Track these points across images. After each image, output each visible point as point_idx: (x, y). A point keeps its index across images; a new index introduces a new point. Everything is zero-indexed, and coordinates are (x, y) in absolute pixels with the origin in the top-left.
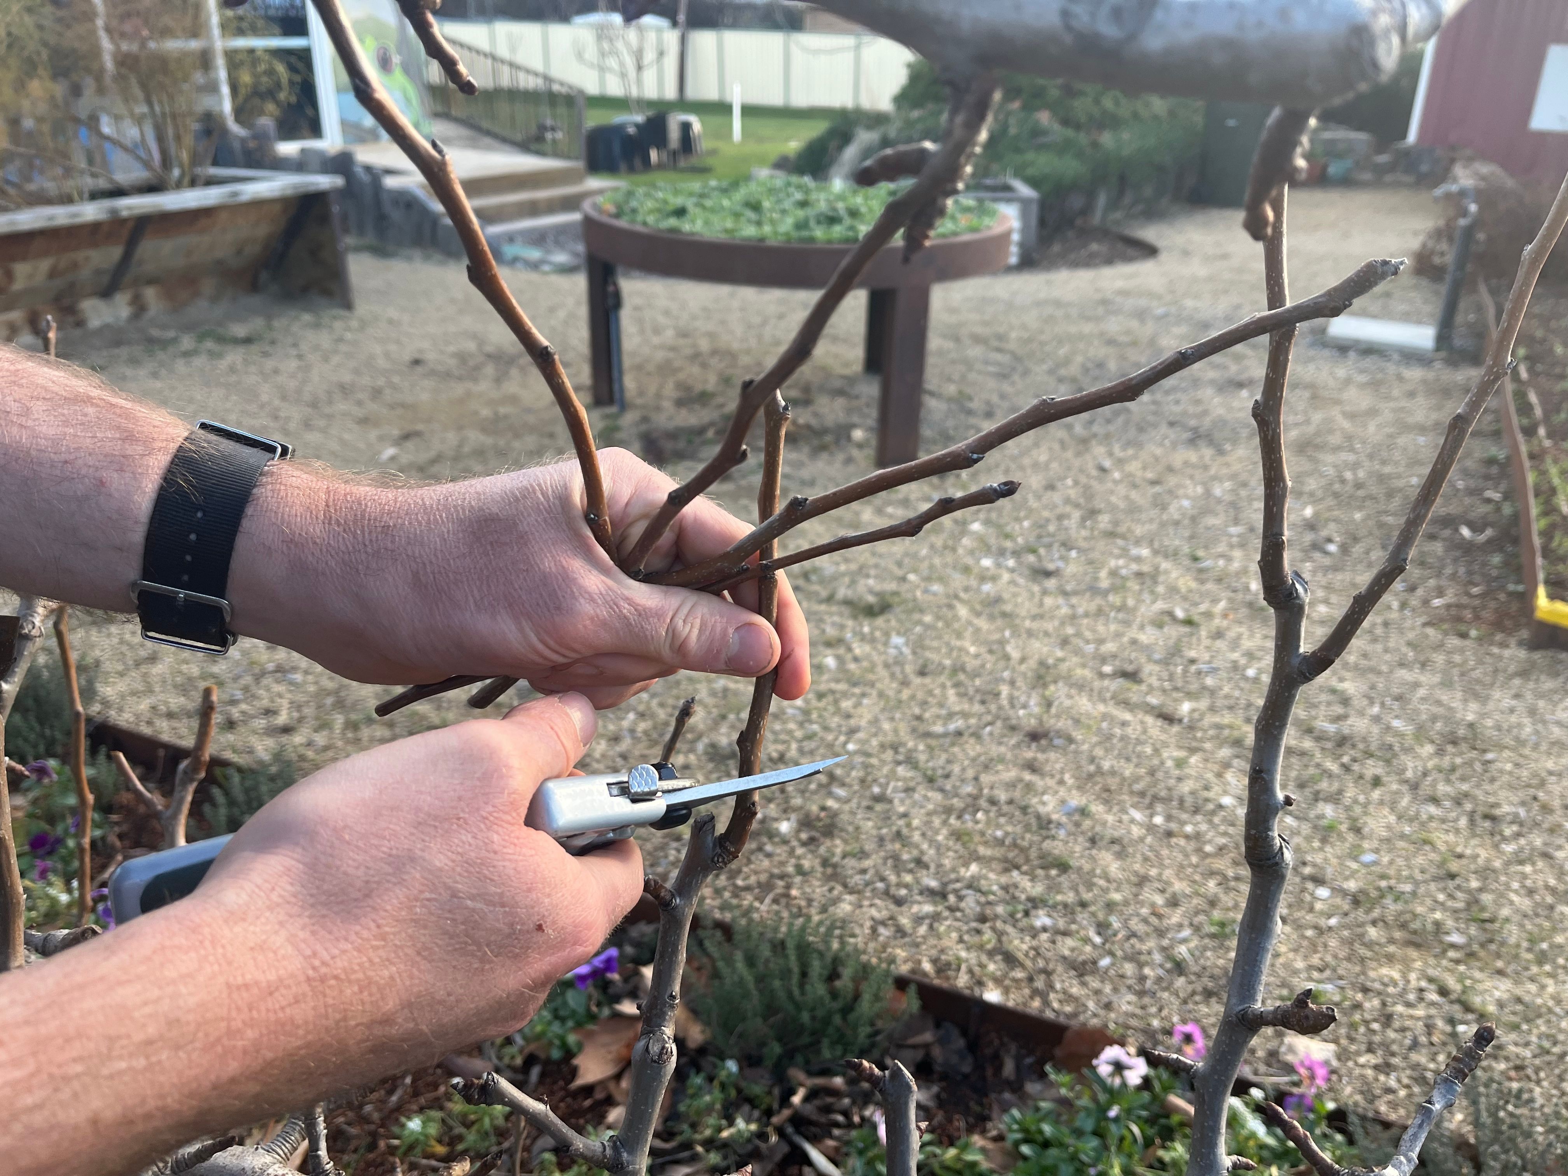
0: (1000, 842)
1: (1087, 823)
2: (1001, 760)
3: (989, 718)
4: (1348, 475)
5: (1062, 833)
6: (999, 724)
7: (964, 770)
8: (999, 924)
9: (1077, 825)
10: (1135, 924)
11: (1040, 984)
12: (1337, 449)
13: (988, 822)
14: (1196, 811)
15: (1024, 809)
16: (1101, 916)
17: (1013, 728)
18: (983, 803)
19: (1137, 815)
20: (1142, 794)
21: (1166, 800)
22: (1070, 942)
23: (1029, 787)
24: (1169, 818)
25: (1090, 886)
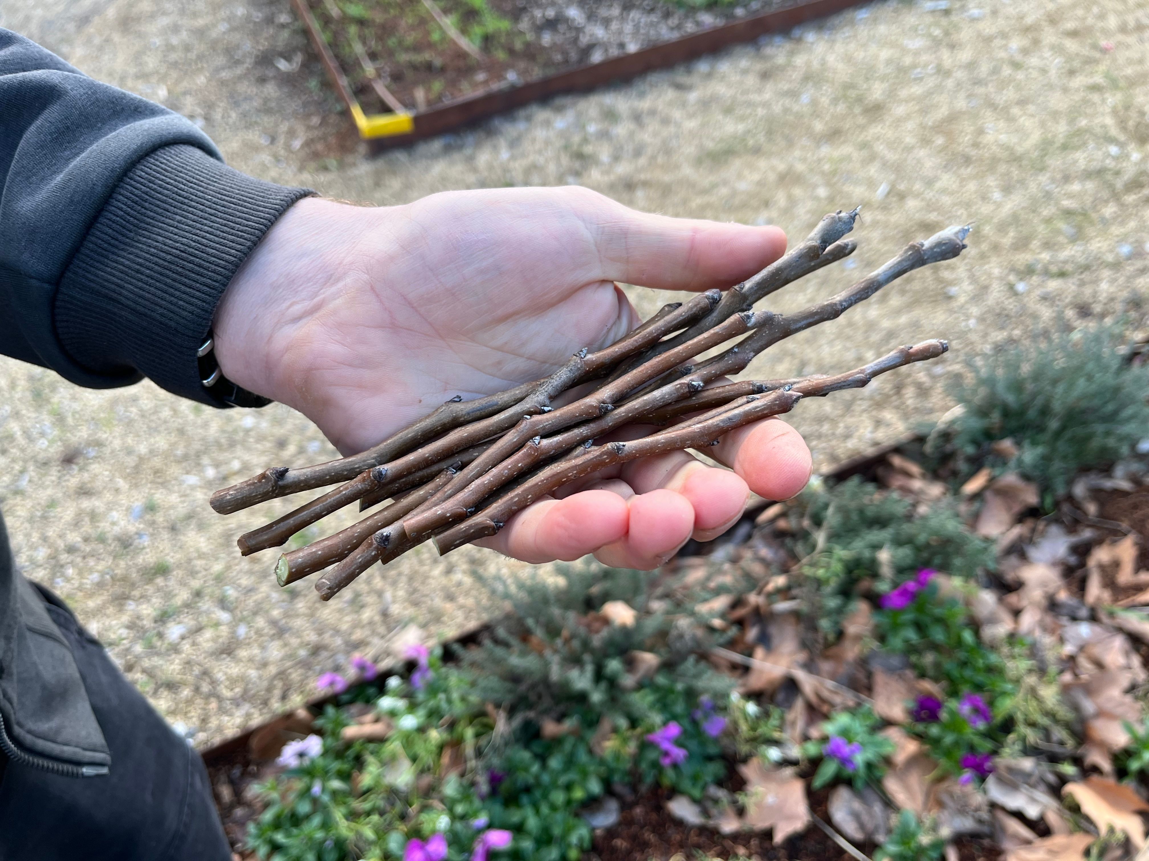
0: (100, 585)
1: (160, 518)
2: (52, 504)
3: (17, 467)
4: (175, 40)
5: (146, 541)
6: (31, 467)
7: (28, 535)
8: (146, 663)
9: (152, 523)
10: (245, 581)
11: (205, 688)
12: (152, 16)
13: (81, 573)
14: (232, 444)
15: (102, 539)
16: (217, 592)
17: (46, 464)
18: (64, 557)
19: (192, 480)
20: (185, 457)
21: (206, 451)
22: (208, 634)
23: (94, 516)
24: (217, 465)
25: (193, 573)
